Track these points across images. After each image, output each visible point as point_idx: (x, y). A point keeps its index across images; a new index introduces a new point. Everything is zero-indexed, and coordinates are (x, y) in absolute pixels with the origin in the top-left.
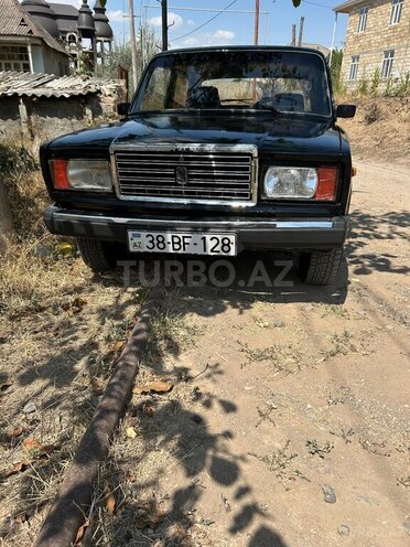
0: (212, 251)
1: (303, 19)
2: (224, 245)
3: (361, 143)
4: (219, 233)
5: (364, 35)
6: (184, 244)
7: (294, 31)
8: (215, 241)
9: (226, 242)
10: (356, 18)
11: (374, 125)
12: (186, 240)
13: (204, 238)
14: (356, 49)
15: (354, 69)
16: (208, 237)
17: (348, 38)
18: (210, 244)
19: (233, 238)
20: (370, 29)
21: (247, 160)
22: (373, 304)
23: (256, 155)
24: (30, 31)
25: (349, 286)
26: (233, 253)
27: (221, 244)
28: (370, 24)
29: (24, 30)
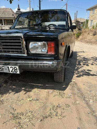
0: (11, 72)
1: (77, 11)
2: (15, 70)
3: (92, 40)
4: (13, 65)
5: (93, 15)
6: (3, 69)
7: (75, 14)
8: (12, 69)
9: (16, 69)
10: (92, 11)
11: (95, 36)
12: (3, 68)
13: (8, 67)
14: (92, 19)
15: (91, 23)
16: (10, 67)
17: (90, 16)
18: (11, 69)
19: (17, 67)
20: (95, 14)
21: (20, 39)
22: (76, 91)
23: (23, 37)
24: (14, 17)
25: (71, 83)
26: (18, 73)
27: (14, 70)
28: (95, 13)
29: (13, 17)
